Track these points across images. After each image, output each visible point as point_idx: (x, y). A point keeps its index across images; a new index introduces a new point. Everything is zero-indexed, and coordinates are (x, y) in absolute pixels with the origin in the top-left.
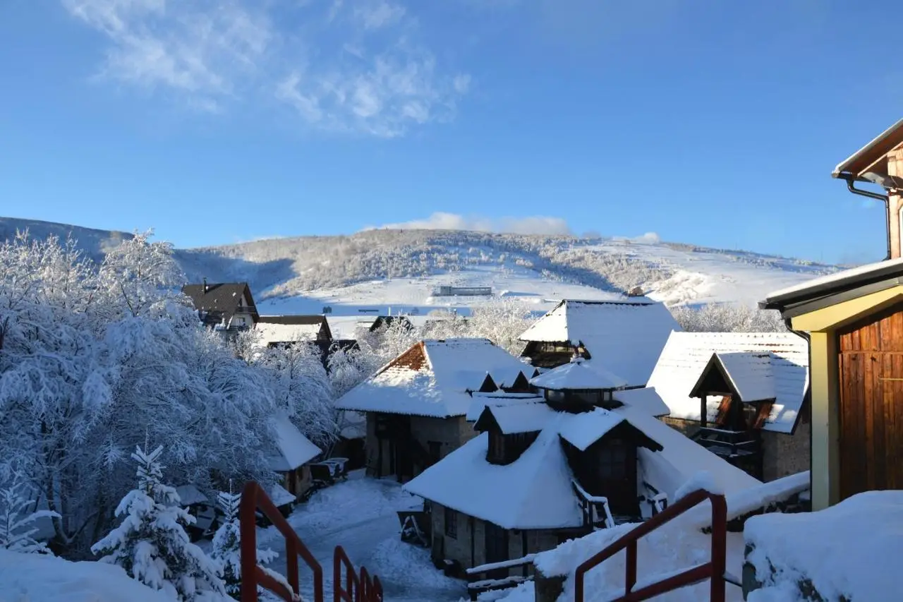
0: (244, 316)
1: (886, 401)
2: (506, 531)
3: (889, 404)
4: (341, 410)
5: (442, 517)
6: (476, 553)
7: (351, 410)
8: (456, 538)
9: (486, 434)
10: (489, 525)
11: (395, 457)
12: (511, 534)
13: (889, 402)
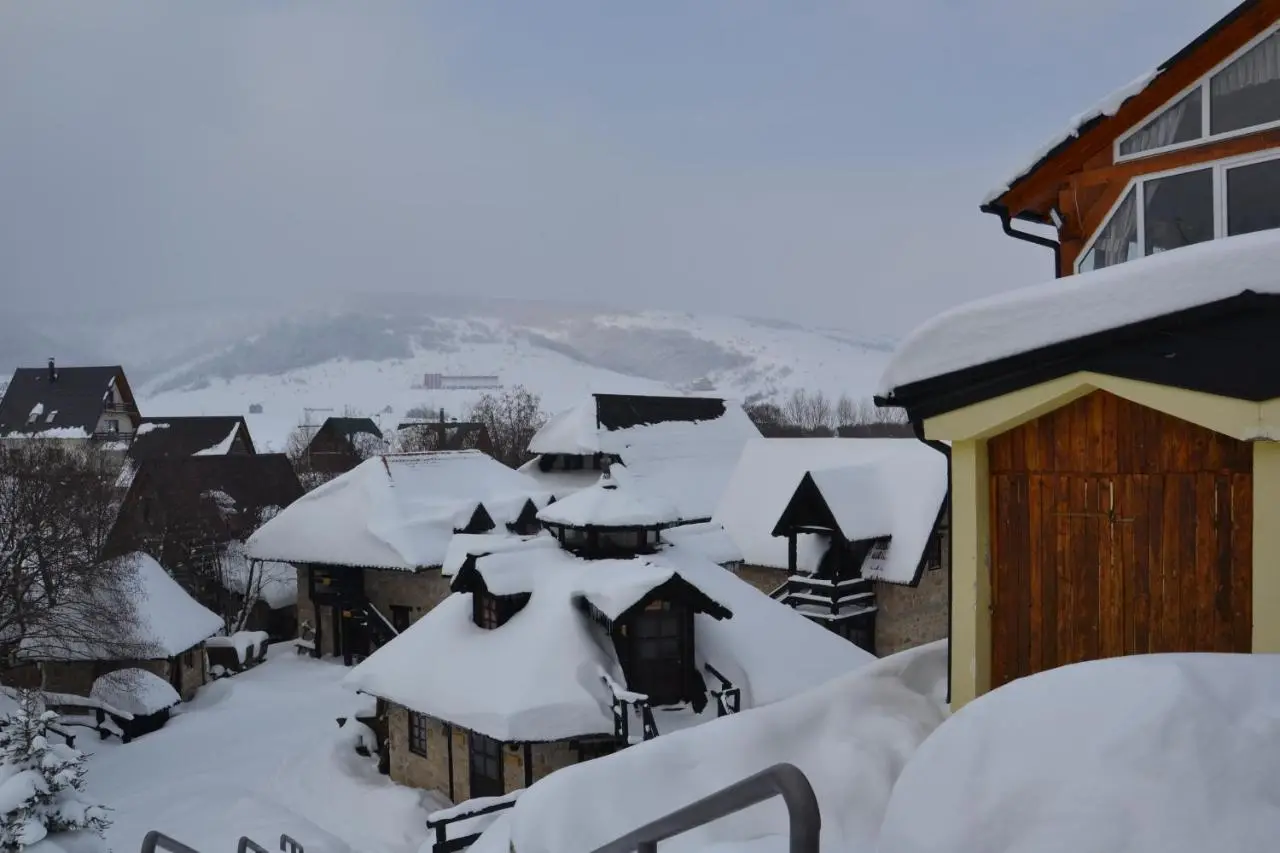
0: (116, 418)
1: (1059, 548)
2: (500, 744)
3: (1063, 552)
4: (257, 560)
5: (405, 724)
6: (455, 779)
7: (271, 560)
8: (425, 756)
9: (469, 596)
10: (473, 738)
11: (340, 630)
12: (506, 749)
13: (1064, 549)
